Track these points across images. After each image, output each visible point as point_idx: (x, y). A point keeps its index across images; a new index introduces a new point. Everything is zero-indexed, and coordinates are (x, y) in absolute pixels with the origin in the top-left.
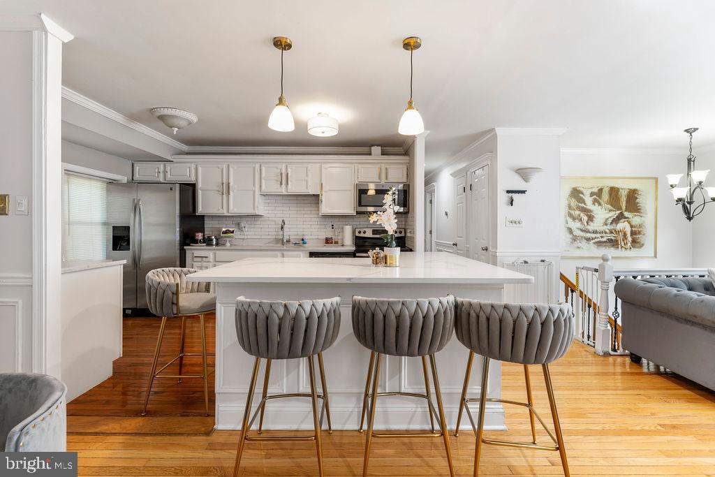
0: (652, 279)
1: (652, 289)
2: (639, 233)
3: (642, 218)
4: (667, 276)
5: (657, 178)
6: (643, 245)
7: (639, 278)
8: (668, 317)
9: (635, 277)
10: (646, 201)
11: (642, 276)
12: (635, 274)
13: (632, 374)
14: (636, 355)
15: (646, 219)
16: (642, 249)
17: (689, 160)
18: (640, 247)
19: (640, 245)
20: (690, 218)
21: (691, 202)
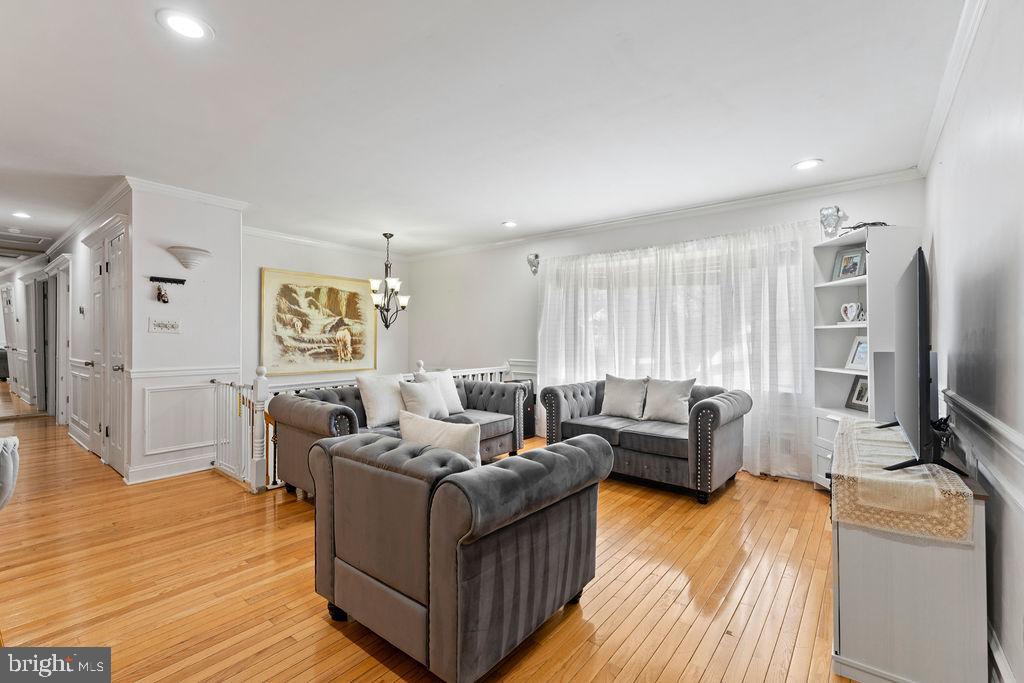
2: (360, 342)
3: (363, 326)
6: (364, 355)
10: (365, 307)
15: (367, 327)
16: (363, 360)
17: (386, 266)
18: (361, 358)
19: (361, 356)
20: (387, 326)
21: (388, 310)
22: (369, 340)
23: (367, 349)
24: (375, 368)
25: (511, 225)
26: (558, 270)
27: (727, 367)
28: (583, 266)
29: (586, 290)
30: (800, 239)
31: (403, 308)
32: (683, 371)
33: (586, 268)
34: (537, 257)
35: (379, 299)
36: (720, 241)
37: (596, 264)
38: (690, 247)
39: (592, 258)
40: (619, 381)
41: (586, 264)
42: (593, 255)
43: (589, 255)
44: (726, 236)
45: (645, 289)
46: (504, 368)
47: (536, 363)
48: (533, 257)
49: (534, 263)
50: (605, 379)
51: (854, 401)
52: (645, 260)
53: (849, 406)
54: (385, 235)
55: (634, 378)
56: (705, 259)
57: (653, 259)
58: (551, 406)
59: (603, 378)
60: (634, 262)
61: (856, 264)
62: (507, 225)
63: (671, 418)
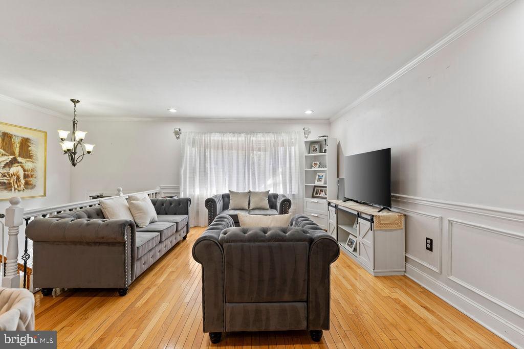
0: (60, 215)
1: (65, 223)
2: (32, 176)
3: (35, 164)
4: (70, 210)
5: (46, 133)
6: (35, 186)
7: (48, 216)
8: (80, 245)
9: (44, 216)
10: (37, 149)
11: (51, 214)
12: (44, 213)
13: (48, 310)
14: (47, 289)
15: (37, 164)
16: (34, 189)
17: (74, 122)
18: (32, 188)
19: (33, 187)
20: (74, 165)
21: (75, 153)
22: (40, 174)
23: (38, 181)
24: (45, 195)
25: (173, 111)
26: (194, 139)
27: (275, 185)
28: (208, 138)
29: (210, 150)
30: (298, 138)
31: (89, 152)
32: (257, 188)
33: (210, 139)
34: (180, 130)
35: (69, 145)
36: (271, 135)
37: (216, 137)
38: (259, 135)
39: (213, 134)
40: (237, 193)
41: (210, 137)
42: (213, 133)
43: (212, 133)
44: (273, 132)
45: (240, 152)
46: (157, 190)
47: (179, 187)
48: (178, 130)
49: (177, 133)
50: (229, 192)
51: (315, 195)
52: (240, 139)
53: (313, 197)
54: (72, 100)
55: (242, 192)
56: (265, 141)
57: (244, 139)
58: (211, 207)
59: (228, 192)
60: (234, 139)
61: (316, 149)
62: (171, 110)
63: (263, 207)
